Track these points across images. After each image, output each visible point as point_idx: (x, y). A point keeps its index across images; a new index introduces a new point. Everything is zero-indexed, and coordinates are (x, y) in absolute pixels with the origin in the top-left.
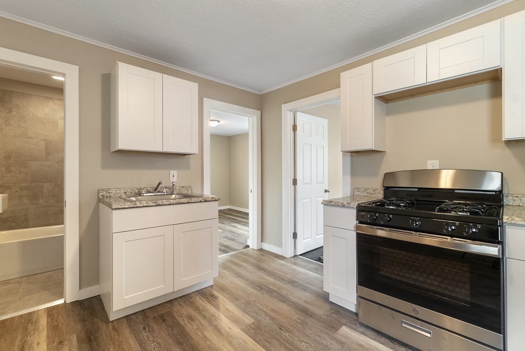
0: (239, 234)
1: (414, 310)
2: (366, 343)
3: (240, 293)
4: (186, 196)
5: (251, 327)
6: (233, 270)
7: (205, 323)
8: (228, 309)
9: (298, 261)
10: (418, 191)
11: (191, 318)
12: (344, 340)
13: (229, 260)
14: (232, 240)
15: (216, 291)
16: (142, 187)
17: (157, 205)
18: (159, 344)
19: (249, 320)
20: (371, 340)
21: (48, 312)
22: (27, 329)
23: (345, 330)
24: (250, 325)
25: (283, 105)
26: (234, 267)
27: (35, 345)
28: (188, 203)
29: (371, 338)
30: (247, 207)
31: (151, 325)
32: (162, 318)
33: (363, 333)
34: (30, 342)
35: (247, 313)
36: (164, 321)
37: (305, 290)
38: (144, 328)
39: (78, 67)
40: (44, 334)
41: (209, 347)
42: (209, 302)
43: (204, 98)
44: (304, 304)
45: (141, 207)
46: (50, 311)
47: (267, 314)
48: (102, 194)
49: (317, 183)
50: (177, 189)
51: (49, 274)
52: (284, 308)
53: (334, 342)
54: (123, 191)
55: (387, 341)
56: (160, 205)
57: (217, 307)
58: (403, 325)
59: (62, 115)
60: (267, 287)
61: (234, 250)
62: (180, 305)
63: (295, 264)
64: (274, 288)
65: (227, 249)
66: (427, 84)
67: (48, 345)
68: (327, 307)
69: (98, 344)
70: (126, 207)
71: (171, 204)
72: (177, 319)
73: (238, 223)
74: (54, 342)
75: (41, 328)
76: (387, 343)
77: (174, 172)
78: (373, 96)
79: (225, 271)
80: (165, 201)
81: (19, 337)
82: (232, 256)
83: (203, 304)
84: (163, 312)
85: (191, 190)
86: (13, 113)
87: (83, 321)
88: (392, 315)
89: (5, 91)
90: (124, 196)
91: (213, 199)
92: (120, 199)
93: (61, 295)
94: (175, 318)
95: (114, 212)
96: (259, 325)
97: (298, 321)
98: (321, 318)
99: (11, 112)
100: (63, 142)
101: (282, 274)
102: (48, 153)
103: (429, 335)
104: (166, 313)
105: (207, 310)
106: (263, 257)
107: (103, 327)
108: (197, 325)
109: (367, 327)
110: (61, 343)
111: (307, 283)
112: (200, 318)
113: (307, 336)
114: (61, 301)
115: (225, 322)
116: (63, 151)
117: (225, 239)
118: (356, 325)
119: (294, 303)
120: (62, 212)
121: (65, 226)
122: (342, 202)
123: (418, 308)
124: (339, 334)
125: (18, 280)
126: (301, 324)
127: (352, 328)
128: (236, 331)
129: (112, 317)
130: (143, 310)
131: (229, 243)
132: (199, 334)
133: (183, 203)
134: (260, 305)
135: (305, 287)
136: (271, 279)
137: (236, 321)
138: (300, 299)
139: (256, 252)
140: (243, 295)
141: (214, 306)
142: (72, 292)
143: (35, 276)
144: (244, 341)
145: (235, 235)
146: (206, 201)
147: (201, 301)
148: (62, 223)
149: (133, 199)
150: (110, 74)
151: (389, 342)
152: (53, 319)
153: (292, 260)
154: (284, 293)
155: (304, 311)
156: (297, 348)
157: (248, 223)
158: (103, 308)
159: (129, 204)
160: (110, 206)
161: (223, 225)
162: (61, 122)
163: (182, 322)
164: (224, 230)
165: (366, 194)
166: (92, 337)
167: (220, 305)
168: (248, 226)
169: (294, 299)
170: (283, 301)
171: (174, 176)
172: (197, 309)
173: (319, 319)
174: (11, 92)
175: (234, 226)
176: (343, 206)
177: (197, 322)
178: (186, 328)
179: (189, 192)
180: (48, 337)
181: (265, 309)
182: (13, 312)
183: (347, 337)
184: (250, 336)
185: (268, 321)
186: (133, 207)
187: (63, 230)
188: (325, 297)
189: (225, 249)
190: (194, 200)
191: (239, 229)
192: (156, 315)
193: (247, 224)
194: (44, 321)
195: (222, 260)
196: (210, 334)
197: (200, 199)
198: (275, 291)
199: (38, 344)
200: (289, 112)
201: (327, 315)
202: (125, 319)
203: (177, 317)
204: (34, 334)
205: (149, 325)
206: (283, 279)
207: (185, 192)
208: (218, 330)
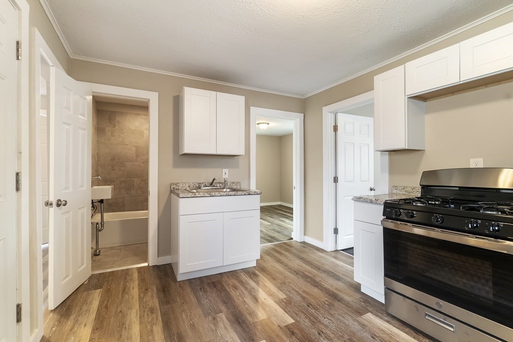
0: (285, 228)
1: (437, 303)
2: (388, 329)
3: (278, 275)
4: (234, 190)
5: (283, 301)
6: (275, 256)
7: (246, 293)
8: (266, 286)
9: (339, 256)
10: (459, 190)
11: (235, 287)
12: (366, 323)
13: (273, 248)
14: (278, 232)
15: (258, 271)
16: (201, 182)
17: (211, 196)
18: (210, 300)
19: (282, 296)
20: (395, 328)
21: (138, 270)
22: (126, 279)
23: (369, 316)
24: (282, 300)
25: (323, 108)
26: (276, 254)
27: (131, 289)
28: (234, 195)
29: (395, 326)
30: (292, 203)
31: (206, 288)
32: (214, 284)
33: (388, 322)
34: (128, 286)
35: (281, 291)
36: (215, 286)
37: (338, 280)
38: (201, 289)
39: (157, 93)
40: (136, 283)
41: (247, 309)
42: (251, 278)
43: (251, 107)
44: (335, 291)
45: (199, 197)
46: (139, 269)
47: (298, 294)
48: (173, 187)
49: (362, 181)
50: (229, 184)
51: (138, 245)
52: (315, 291)
53: (356, 323)
54: (187, 185)
55: (412, 332)
56: (213, 196)
57: (257, 283)
58: (427, 317)
59: (147, 126)
60: (303, 273)
61: (278, 240)
62: (228, 277)
63: (335, 258)
64: (309, 275)
65: (272, 240)
66: (461, 82)
67: (139, 290)
68: (358, 296)
69: (170, 294)
70: (189, 196)
71: (221, 196)
72: (224, 287)
73: (286, 218)
74: (142, 289)
75: (134, 279)
76: (410, 333)
77: (226, 170)
78: (406, 97)
79: (268, 257)
80: (217, 193)
81: (122, 283)
82: (276, 245)
83: (246, 279)
84: (215, 280)
85: (240, 186)
86: (116, 127)
87: (160, 278)
88: (416, 306)
89: (111, 111)
90: (188, 189)
91: (256, 193)
92: (185, 191)
93: (146, 260)
94: (223, 285)
95: (181, 200)
96: (290, 300)
97: (326, 303)
98: (348, 304)
99: (115, 127)
100: (147, 148)
101: (320, 264)
102: (137, 156)
103: (452, 330)
104: (217, 281)
105: (249, 284)
106: (304, 249)
107: (173, 284)
108: (239, 293)
109: (394, 317)
110: (146, 289)
111: (343, 275)
112: (242, 288)
113: (332, 315)
114: (146, 264)
115: (262, 295)
116: (147, 153)
117: (273, 231)
118: (382, 314)
119: (326, 289)
120: (146, 200)
121: (149, 212)
122: (371, 198)
123: (442, 302)
124: (363, 318)
125: (119, 248)
126: (328, 305)
127: (377, 316)
128: (270, 302)
129: (179, 279)
130: (201, 277)
131: (276, 235)
132: (240, 299)
133: (231, 195)
134: (294, 287)
135: (340, 277)
136: (308, 268)
137: (271, 295)
138: (332, 286)
139: (298, 244)
140: (280, 277)
141: (254, 282)
142: (153, 259)
143: (130, 246)
144: (276, 310)
145: (282, 228)
146: (249, 194)
147: (244, 277)
148: (147, 209)
149: (195, 191)
150: (179, 96)
151: (413, 333)
152: (141, 275)
153: (333, 254)
154: (318, 279)
155: (334, 296)
156: (320, 322)
157: (292, 217)
158: (173, 272)
159: (191, 194)
160: (178, 195)
161: (272, 219)
162: (146, 132)
163: (228, 289)
164: (272, 223)
165: (404, 192)
166: (166, 290)
167: (260, 282)
168: (292, 220)
169: (326, 286)
170: (315, 286)
171: (225, 174)
172: (241, 282)
173: (347, 305)
174: (115, 112)
175: (282, 221)
176: (371, 202)
177: (239, 291)
178: (231, 293)
179: (238, 187)
180: (139, 285)
181: (298, 290)
182: (118, 267)
183: (370, 322)
184: (281, 307)
185: (299, 298)
186: (193, 197)
187: (148, 214)
188: (357, 288)
189: (270, 239)
190: (239, 193)
191: (285, 223)
192: (209, 281)
193: (291, 219)
194: (136, 275)
195: (268, 248)
196: (249, 301)
197: (245, 192)
198: (310, 277)
199: (133, 288)
200: (330, 114)
201: (355, 302)
202: (187, 282)
203: (225, 285)
204: (130, 282)
205: (204, 288)
206: (319, 269)
207: (234, 187)
208: (256, 299)
